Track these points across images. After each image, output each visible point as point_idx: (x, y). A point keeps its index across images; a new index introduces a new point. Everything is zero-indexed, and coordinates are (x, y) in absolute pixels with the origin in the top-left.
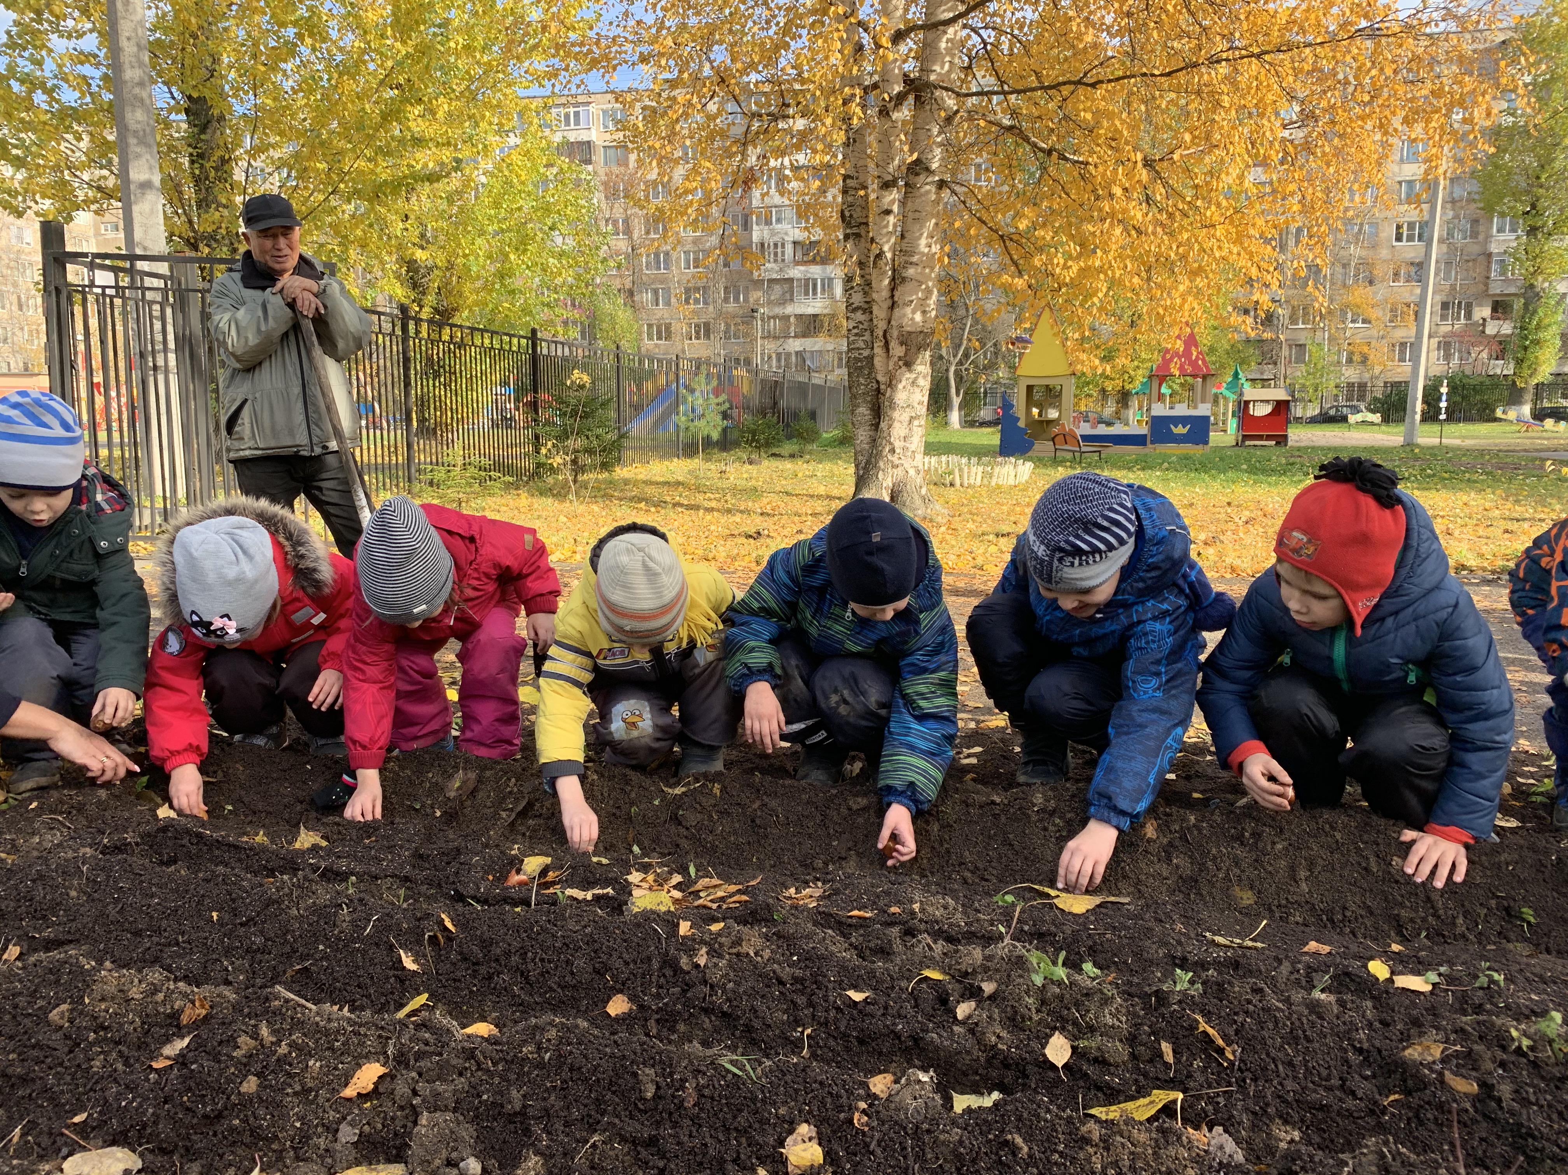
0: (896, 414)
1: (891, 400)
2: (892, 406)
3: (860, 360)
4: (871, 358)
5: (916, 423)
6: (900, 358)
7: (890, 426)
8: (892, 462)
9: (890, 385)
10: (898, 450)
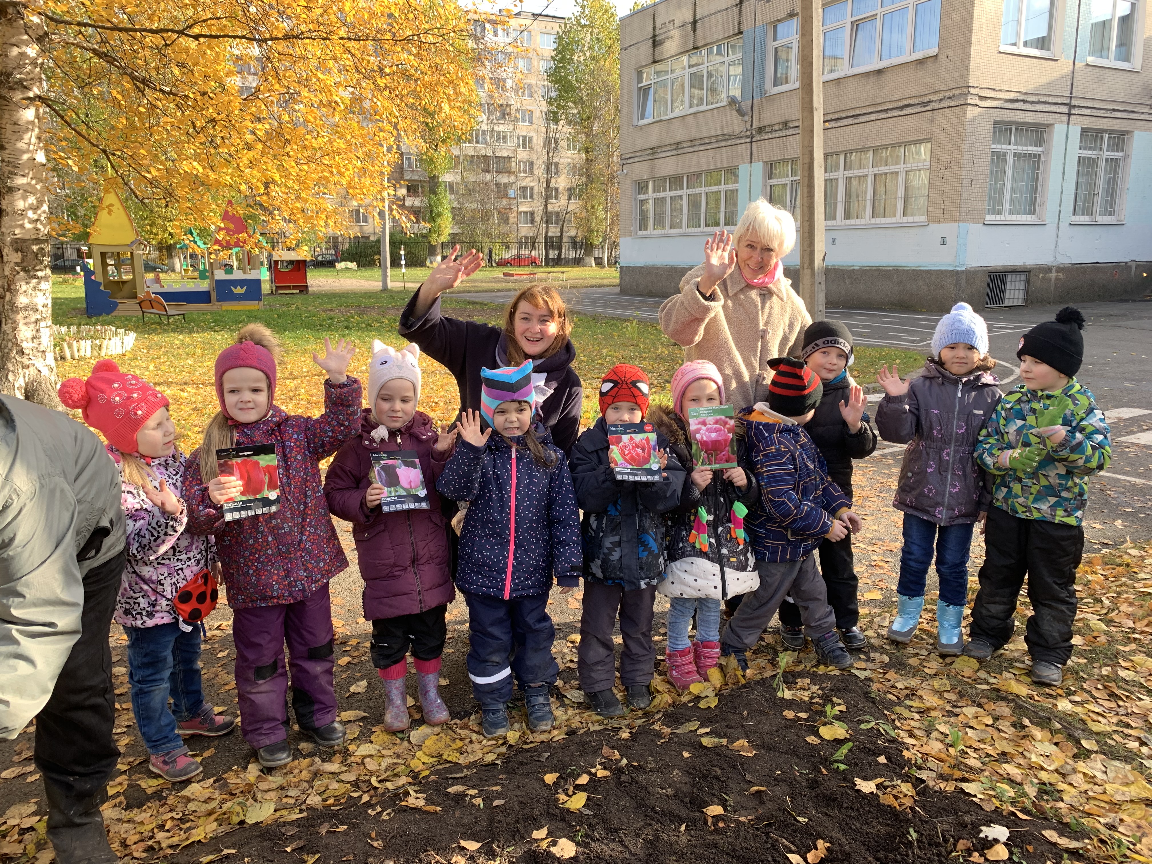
0: (20, 318)
1: (12, 304)
5: (42, 324)
6: (16, 264)
7: (14, 329)
8: (22, 363)
9: (9, 289)
10: (26, 351)
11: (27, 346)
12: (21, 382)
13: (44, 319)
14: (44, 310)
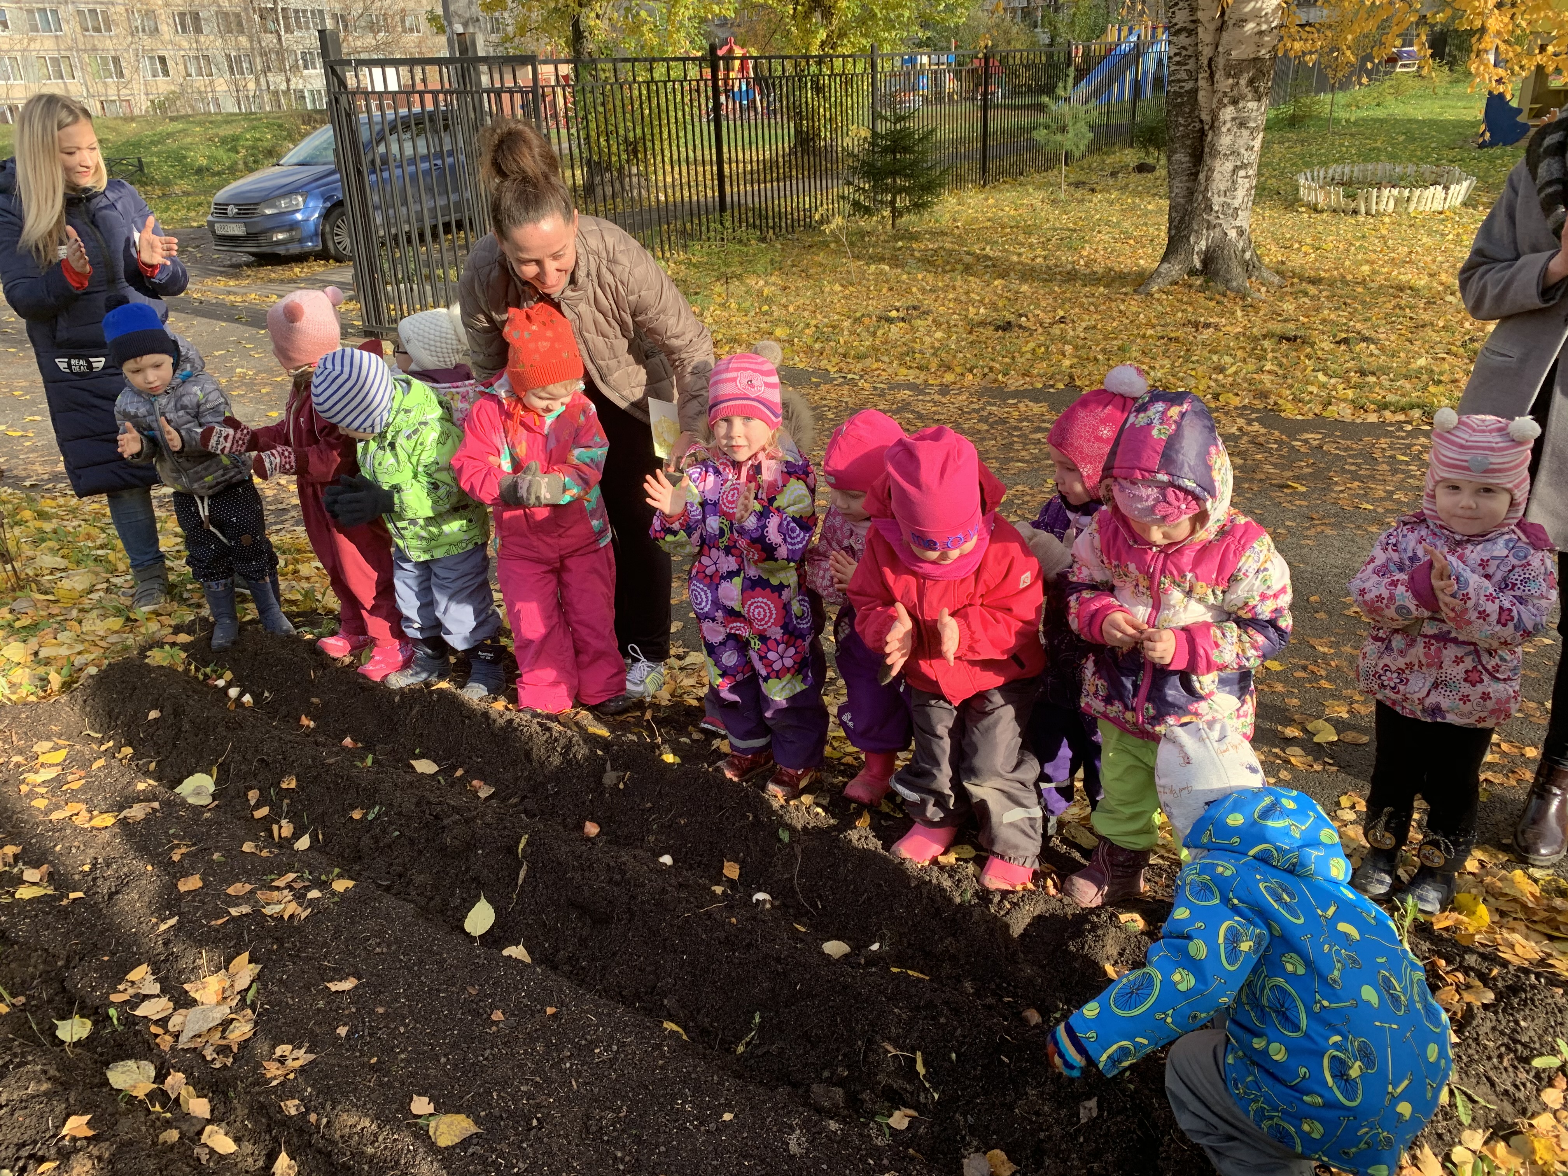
0: (1217, 164)
1: (1213, 146)
2: (1214, 154)
3: (1181, 95)
4: (1195, 91)
5: (1242, 173)
6: (1225, 93)
7: (1208, 178)
8: (1208, 222)
9: (1212, 127)
10: (1216, 208)
11: (1217, 202)
12: (1203, 245)
13: (1244, 166)
14: (1247, 155)
